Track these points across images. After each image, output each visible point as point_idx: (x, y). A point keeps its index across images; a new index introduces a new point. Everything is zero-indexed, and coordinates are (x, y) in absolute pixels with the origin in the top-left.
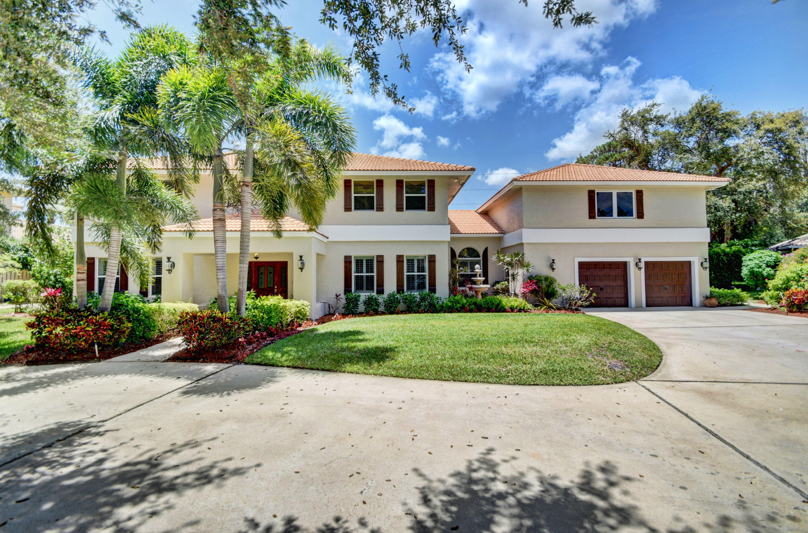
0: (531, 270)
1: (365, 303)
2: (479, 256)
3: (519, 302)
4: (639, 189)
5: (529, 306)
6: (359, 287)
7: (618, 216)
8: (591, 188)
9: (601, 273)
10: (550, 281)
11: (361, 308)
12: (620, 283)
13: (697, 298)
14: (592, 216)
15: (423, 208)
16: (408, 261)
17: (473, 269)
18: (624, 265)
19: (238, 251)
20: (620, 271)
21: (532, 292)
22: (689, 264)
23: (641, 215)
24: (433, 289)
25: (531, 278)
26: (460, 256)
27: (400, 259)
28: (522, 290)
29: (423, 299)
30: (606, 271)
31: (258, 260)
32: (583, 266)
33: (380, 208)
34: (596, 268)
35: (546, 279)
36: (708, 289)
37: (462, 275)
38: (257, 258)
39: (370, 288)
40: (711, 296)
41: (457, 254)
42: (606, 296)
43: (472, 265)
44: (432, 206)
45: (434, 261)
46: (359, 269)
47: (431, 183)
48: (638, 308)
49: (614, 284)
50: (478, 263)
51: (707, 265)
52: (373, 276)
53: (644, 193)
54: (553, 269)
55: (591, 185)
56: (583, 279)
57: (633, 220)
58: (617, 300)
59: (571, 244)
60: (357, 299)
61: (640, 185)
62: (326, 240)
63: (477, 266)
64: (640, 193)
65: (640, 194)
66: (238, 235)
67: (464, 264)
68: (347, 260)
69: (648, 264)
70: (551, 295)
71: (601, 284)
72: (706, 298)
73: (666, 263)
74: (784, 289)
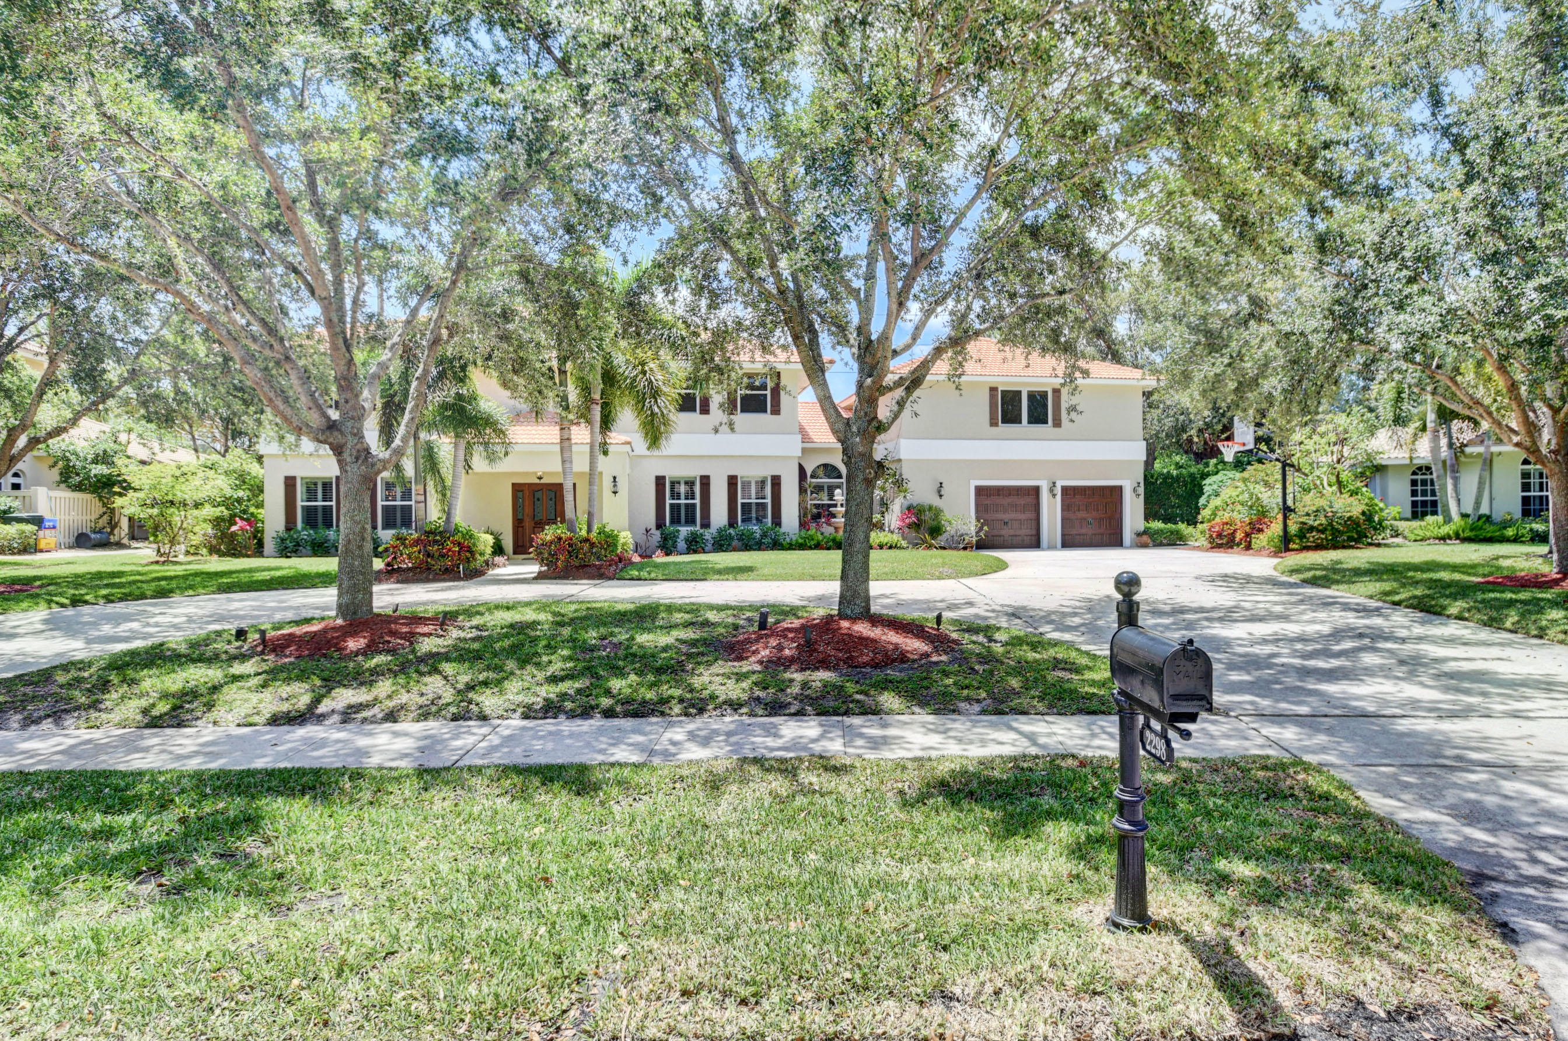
0: (909, 496)
1: (686, 540)
2: (840, 477)
3: (895, 538)
4: (1056, 387)
5: (904, 543)
6: (676, 520)
7: (1029, 422)
8: (994, 386)
9: (1006, 501)
10: (937, 512)
11: (682, 545)
12: (1030, 515)
13: (1128, 536)
14: (993, 423)
15: (763, 410)
16: (743, 483)
17: (831, 496)
18: (1036, 490)
19: (587, 469)
20: (1031, 499)
21: (909, 526)
22: (1119, 489)
23: (1057, 422)
24: (777, 521)
25: (910, 508)
26: (812, 477)
28: (899, 523)
29: (764, 535)
30: (1011, 499)
32: (980, 491)
33: (705, 411)
34: (1000, 495)
35: (930, 508)
36: (1141, 525)
37: (817, 506)
38: (540, 478)
39: (690, 520)
40: (1146, 532)
41: (809, 474)
42: (1012, 532)
43: (831, 490)
44: (776, 408)
45: (779, 484)
46: (675, 495)
48: (1052, 547)
49: (1022, 516)
50: (839, 487)
51: (1141, 490)
52: (694, 505)
53: (1062, 393)
54: (941, 496)
55: (994, 381)
56: (981, 509)
57: (1047, 429)
58: (1026, 537)
59: (964, 461)
60: (675, 536)
61: (1057, 382)
63: (838, 491)
64: (1057, 393)
66: (587, 448)
67: (819, 488)
68: (660, 481)
69: (1065, 490)
70: (936, 531)
71: (1005, 517)
72: (1139, 535)
73: (1089, 488)
74: (1209, 521)
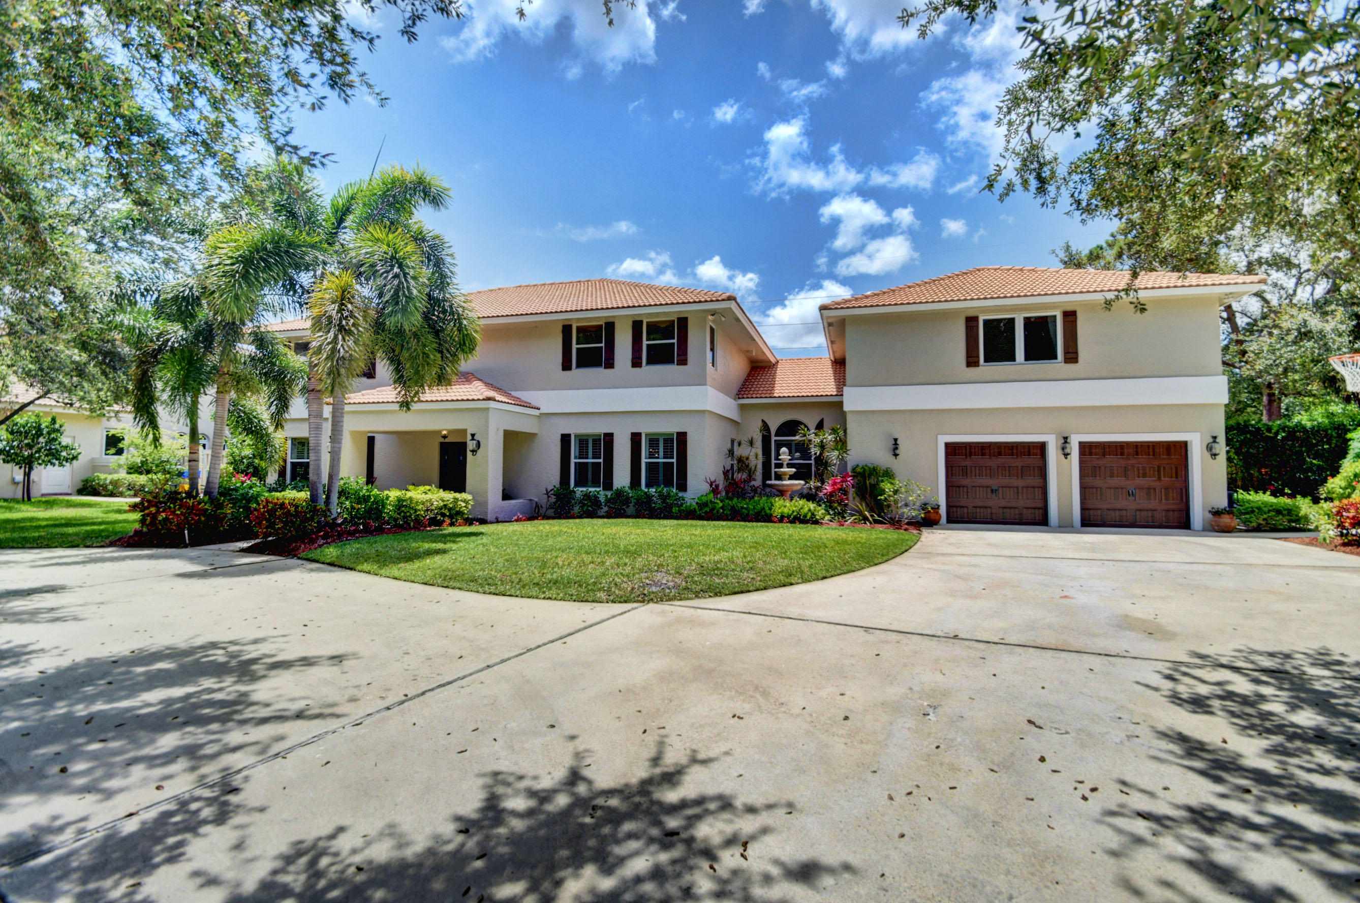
3: (800, 507)
4: (1069, 308)
5: (822, 514)
6: (582, 480)
7: (1027, 359)
8: (972, 314)
9: (994, 462)
11: (576, 507)
12: (1032, 481)
13: (1198, 515)
14: (972, 363)
15: (670, 361)
16: (651, 441)
18: (1041, 448)
20: (1032, 461)
22: (1183, 447)
23: (1072, 356)
24: (682, 484)
26: (777, 434)
27: (636, 438)
30: (1002, 460)
31: (447, 440)
32: (952, 450)
33: (610, 364)
34: (983, 454)
36: (1221, 498)
40: (1230, 509)
41: (773, 431)
42: (1004, 504)
44: (682, 358)
45: (686, 442)
46: (582, 454)
47: (683, 322)
48: (1065, 527)
49: (1021, 482)
51: (1221, 449)
52: (599, 465)
53: (1079, 315)
54: (896, 455)
55: (971, 307)
56: (954, 473)
57: (1058, 366)
58: (1025, 511)
59: (931, 411)
60: (568, 497)
61: (1070, 301)
62: (536, 412)
64: (1070, 316)
65: (1071, 318)
68: (565, 439)
69: (1086, 449)
71: (994, 483)
72: (1217, 513)
73: (1128, 444)
74: (1341, 497)
